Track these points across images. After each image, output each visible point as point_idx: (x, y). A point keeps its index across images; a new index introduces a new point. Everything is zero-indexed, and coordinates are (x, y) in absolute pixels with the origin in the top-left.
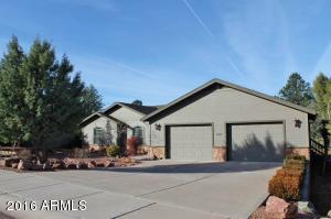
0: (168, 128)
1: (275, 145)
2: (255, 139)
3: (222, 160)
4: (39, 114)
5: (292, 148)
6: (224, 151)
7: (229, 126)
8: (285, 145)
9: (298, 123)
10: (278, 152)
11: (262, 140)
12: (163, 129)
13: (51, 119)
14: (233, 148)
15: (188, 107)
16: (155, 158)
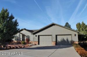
0: (39, 36)
1: (69, 41)
2: (64, 39)
3: (55, 45)
4: (5, 31)
5: (74, 42)
6: (55, 42)
7: (56, 36)
8: (72, 41)
9: (75, 35)
10: (70, 43)
11: (65, 39)
12: (37, 36)
13: (8, 33)
14: (58, 42)
15: (45, 30)
16: (35, 45)
